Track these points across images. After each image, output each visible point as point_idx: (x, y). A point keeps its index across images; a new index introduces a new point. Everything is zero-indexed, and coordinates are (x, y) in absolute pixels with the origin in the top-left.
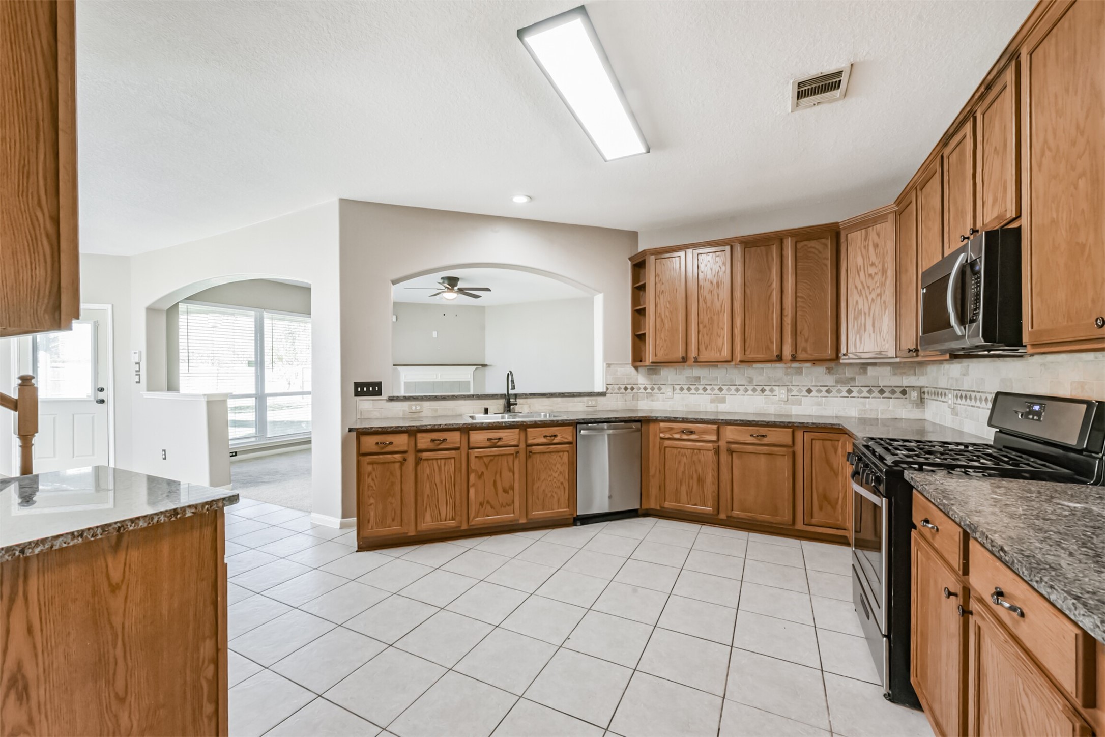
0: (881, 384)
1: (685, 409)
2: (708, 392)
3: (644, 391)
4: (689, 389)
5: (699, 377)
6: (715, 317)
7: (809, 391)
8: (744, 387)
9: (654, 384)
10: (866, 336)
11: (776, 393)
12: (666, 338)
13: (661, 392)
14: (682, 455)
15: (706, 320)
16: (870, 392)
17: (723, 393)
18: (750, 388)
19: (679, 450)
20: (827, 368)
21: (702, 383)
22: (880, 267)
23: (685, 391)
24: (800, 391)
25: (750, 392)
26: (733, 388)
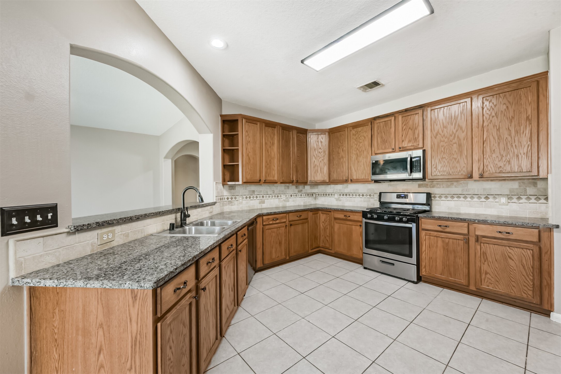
0: (308, 192)
1: (248, 209)
2: (258, 198)
3: (227, 200)
4: (250, 197)
5: (254, 191)
6: (272, 160)
7: (291, 196)
8: (271, 195)
9: (232, 196)
10: (318, 174)
11: (282, 197)
12: (251, 169)
13: (236, 200)
14: (273, 232)
15: (268, 161)
16: (306, 195)
17: (264, 198)
18: (274, 195)
19: (272, 230)
20: (296, 186)
21: (255, 194)
22: (323, 150)
23: (248, 199)
24: (289, 196)
25: (274, 197)
26: (268, 196)
